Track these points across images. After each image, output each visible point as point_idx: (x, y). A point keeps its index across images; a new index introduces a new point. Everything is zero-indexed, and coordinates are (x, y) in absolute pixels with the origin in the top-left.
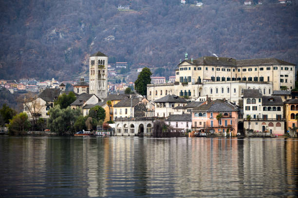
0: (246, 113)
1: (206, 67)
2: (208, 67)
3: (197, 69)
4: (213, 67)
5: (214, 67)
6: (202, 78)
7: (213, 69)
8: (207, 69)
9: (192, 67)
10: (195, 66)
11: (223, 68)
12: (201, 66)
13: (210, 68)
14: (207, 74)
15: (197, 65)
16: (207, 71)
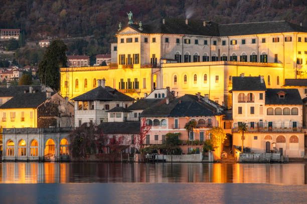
1: (165, 36)
3: (151, 40)
4: (178, 36)
6: (158, 56)
7: (178, 41)
8: (167, 40)
9: (142, 37)
11: (196, 38)
12: (158, 37)
13: (173, 38)
14: (167, 49)
15: (150, 34)
16: (167, 43)
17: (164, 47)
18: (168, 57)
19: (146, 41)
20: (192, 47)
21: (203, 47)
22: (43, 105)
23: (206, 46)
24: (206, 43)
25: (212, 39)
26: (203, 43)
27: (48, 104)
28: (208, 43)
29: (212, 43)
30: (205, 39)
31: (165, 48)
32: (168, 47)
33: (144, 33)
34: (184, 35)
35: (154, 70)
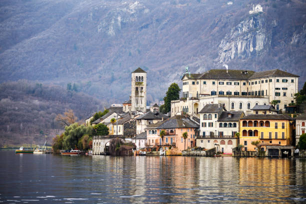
0: (202, 129)
1: (203, 81)
2: (207, 81)
3: (196, 83)
4: (214, 81)
5: (216, 81)
7: (214, 83)
8: (205, 83)
9: (190, 82)
10: (194, 81)
11: (229, 81)
12: (199, 81)
13: (209, 82)
14: (205, 88)
15: (196, 79)
16: (205, 85)
17: (202, 87)
18: (204, 93)
19: (194, 83)
20: (225, 87)
21: (234, 86)
22: (128, 122)
23: (237, 86)
25: (242, 81)
27: (131, 122)
30: (236, 82)
33: (192, 79)
34: (218, 79)
35: (195, 101)
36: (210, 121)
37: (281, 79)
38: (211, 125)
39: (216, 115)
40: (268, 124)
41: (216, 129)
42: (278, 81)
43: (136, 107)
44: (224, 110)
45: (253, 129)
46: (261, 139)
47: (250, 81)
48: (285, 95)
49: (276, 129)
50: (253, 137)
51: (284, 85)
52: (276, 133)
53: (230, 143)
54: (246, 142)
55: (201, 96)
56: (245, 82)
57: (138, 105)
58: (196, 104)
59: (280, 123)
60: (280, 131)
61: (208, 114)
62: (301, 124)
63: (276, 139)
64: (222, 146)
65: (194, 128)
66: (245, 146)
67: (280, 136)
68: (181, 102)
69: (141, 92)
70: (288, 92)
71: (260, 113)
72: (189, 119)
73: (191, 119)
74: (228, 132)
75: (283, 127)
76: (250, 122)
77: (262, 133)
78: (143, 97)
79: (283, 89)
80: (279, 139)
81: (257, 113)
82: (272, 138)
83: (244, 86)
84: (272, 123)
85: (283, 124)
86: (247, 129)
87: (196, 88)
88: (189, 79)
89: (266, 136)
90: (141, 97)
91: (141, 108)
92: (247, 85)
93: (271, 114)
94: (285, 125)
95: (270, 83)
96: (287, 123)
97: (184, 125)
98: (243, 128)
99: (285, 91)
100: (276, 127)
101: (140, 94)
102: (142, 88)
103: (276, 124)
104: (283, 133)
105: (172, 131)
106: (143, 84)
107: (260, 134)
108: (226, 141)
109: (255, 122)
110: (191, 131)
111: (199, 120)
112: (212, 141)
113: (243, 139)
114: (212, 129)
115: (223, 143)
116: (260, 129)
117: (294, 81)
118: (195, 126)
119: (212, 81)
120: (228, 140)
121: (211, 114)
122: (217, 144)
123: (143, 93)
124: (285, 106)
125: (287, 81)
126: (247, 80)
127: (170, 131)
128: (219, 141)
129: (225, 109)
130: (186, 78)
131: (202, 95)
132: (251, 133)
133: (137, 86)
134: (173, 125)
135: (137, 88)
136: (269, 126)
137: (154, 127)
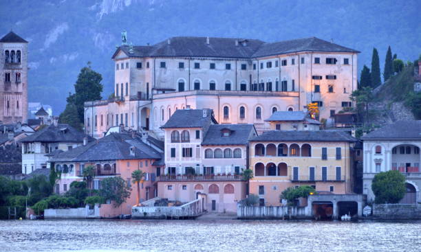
0: (169, 162)
1: (159, 60)
2: (168, 61)
3: (144, 66)
4: (182, 60)
5: (186, 62)
7: (181, 65)
8: (163, 65)
9: (132, 63)
10: (139, 60)
11: (212, 62)
12: (150, 61)
13: (172, 64)
14: (163, 76)
15: (144, 57)
16: (163, 69)
17: (157, 74)
18: (163, 86)
19: (139, 66)
20: (205, 73)
21: (224, 72)
23: (229, 71)
24: (228, 67)
25: (238, 62)
26: (224, 67)
28: (233, 66)
29: (239, 67)
30: (228, 62)
31: (160, 74)
32: (165, 73)
33: (135, 57)
34: (190, 57)
35: (142, 103)
36: (186, 145)
37: (323, 57)
38: (187, 153)
39: (198, 133)
40: (307, 151)
41: (198, 161)
42: (317, 61)
43: (6, 115)
44: (212, 123)
45: (277, 160)
46: (293, 182)
47: (255, 62)
48: (331, 89)
49: (324, 161)
50: (277, 177)
51: (330, 70)
52: (324, 169)
53: (229, 190)
54: (261, 188)
55: (155, 92)
56: (244, 62)
57: (11, 110)
58: (145, 110)
59: (331, 149)
60: (332, 164)
61: (180, 131)
62: (374, 150)
63: (324, 180)
64: (212, 197)
65: (151, 159)
66: (261, 197)
67: (331, 175)
68: (110, 104)
69: (17, 83)
70: (338, 85)
71: (286, 128)
72: (141, 141)
73: (145, 141)
74: (224, 166)
75: (338, 157)
76: (271, 147)
77: (296, 170)
78: (20, 93)
79: (327, 77)
80: (330, 181)
81: (278, 127)
82: (316, 179)
83: (243, 71)
84: (316, 149)
85: (338, 150)
86: (266, 160)
87: (143, 77)
88: (131, 56)
89: (304, 175)
90: (17, 93)
91: (16, 118)
92: (249, 70)
93: (306, 129)
94: (343, 153)
95: (302, 66)
96: (345, 149)
97: (132, 154)
98: (255, 160)
99: (331, 82)
100: (324, 157)
101: (13, 87)
102: (18, 75)
103: (324, 150)
104: (338, 169)
105: (107, 167)
106: (21, 66)
107: (290, 172)
108: (221, 186)
109: (280, 146)
110: (147, 165)
111: (161, 144)
112: (191, 186)
113: (256, 181)
114: (191, 162)
115: (214, 190)
116: (291, 161)
117: (350, 62)
118: (154, 155)
119: (178, 61)
120: (225, 184)
121: (189, 130)
122: (202, 191)
123: (20, 86)
124: (332, 112)
125: (335, 61)
126: (249, 59)
127: (103, 165)
128: (206, 186)
129: (214, 120)
130: (122, 54)
131: (158, 90)
132: (272, 170)
133: (7, 71)
134: (111, 154)
135: (7, 76)
136: (310, 156)
137: (68, 157)
